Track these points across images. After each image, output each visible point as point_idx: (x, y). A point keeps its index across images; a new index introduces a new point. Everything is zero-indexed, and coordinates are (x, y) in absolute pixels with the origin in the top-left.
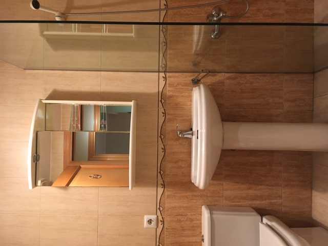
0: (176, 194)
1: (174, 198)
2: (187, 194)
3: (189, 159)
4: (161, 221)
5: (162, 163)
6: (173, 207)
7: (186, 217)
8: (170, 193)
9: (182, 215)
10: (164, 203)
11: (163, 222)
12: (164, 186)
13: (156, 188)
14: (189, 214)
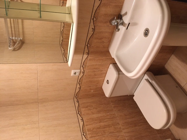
0: (95, 58)
1: (94, 60)
2: (102, 58)
3: (111, 37)
4: (82, 72)
5: (90, 39)
6: (92, 65)
7: (98, 70)
8: (91, 58)
9: (96, 69)
10: (86, 63)
11: (84, 73)
12: (88, 54)
13: (82, 55)
14: (101, 68)
